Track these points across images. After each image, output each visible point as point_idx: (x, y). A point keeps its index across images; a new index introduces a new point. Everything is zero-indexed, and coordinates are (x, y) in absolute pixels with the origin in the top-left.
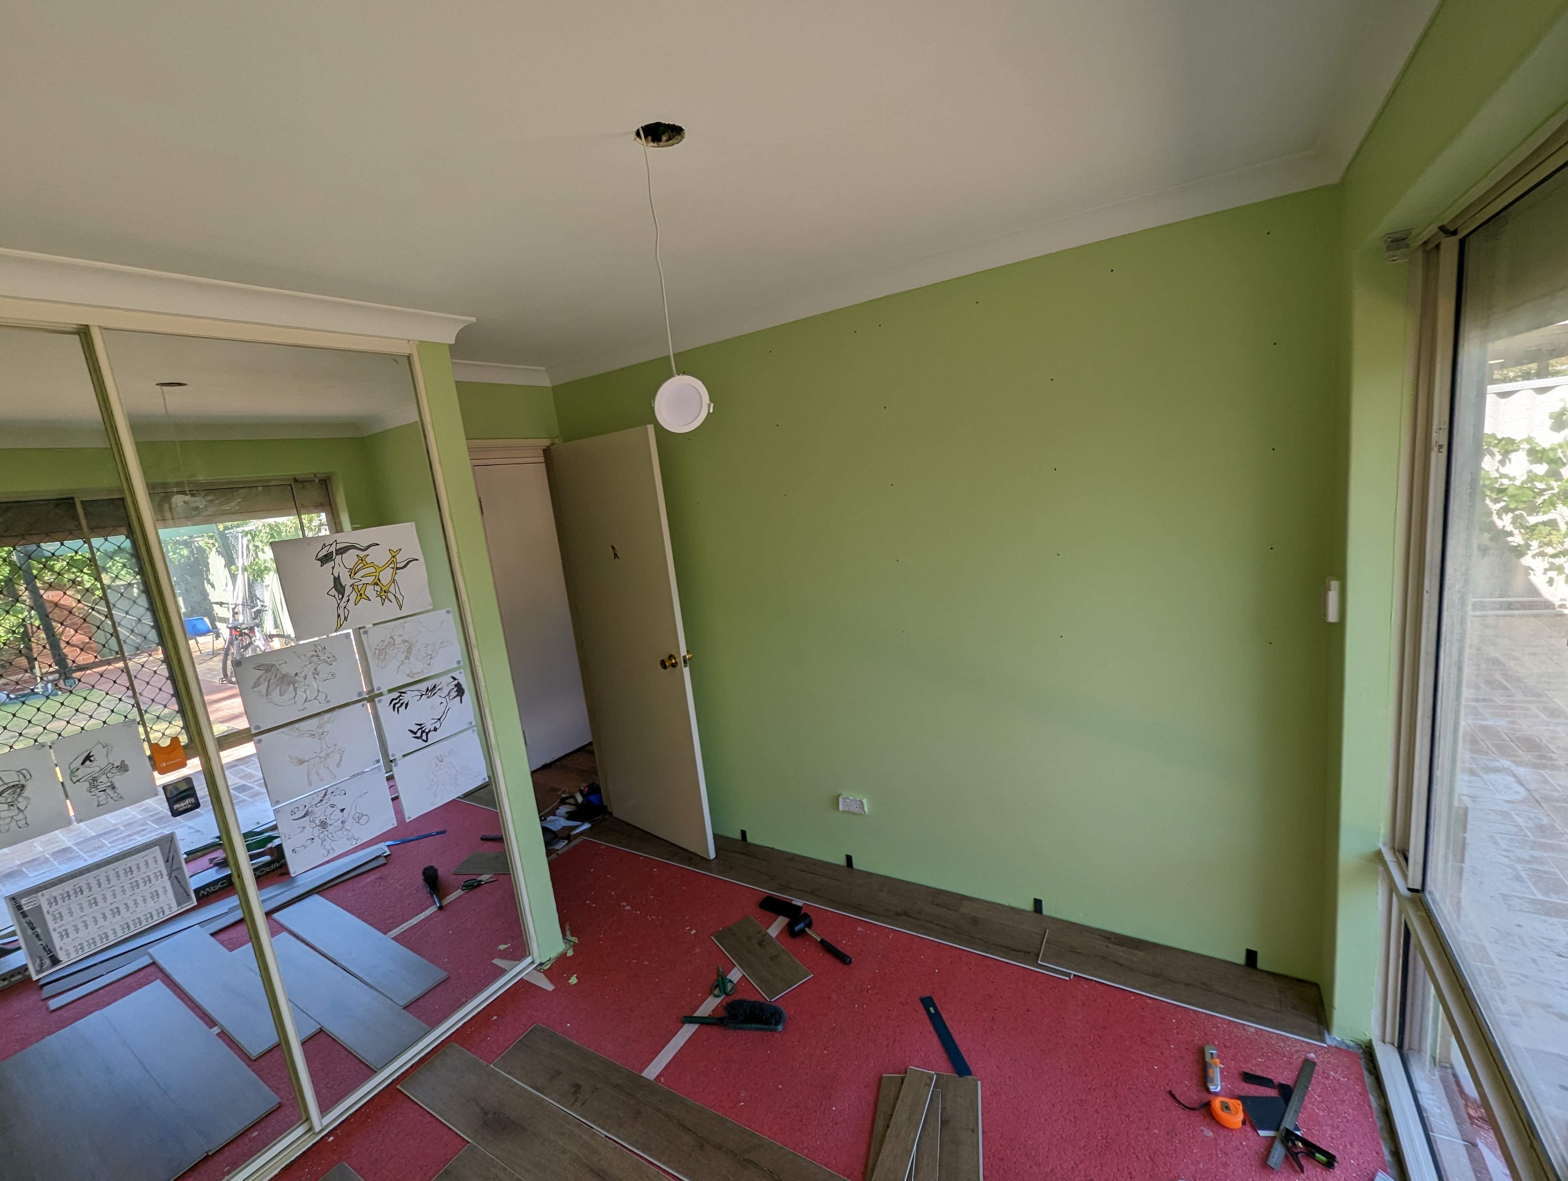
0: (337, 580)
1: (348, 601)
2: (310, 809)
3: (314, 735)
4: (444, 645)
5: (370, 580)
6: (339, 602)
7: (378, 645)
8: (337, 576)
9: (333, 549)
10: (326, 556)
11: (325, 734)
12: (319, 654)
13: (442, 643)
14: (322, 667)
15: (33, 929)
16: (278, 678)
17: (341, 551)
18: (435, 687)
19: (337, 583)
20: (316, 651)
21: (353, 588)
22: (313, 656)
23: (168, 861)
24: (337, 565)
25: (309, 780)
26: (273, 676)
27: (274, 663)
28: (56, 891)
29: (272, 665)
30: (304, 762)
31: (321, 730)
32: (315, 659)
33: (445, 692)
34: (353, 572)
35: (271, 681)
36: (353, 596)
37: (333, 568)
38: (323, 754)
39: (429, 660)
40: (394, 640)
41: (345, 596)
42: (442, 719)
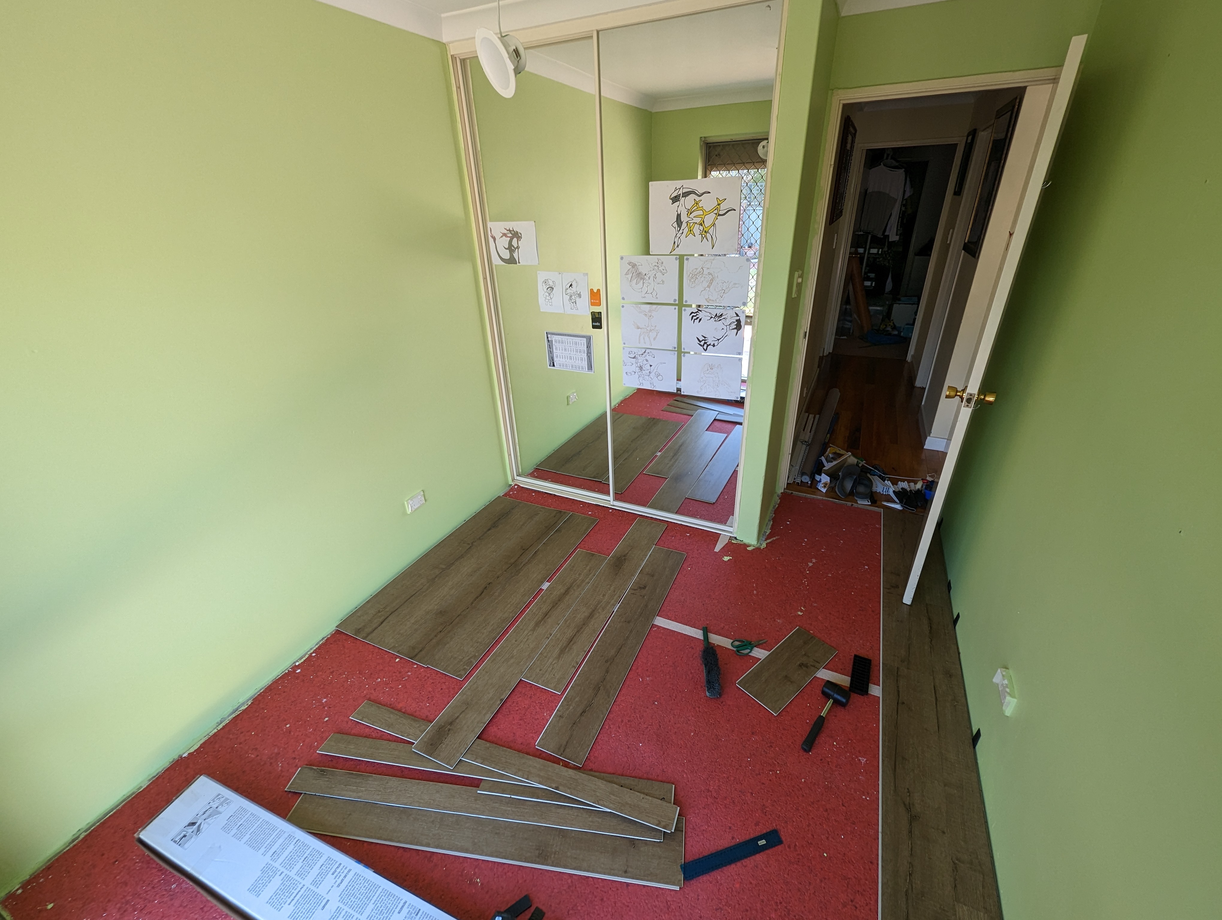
0: (679, 216)
1: (682, 233)
2: (636, 356)
3: (646, 315)
4: (737, 286)
5: (698, 220)
6: (677, 232)
8: (679, 213)
9: (681, 192)
10: (676, 197)
11: (652, 317)
12: (659, 266)
13: (735, 284)
14: (659, 275)
15: (550, 348)
16: (637, 273)
17: (686, 195)
18: (721, 315)
19: (679, 220)
21: (687, 225)
23: (587, 347)
24: (681, 205)
25: (639, 340)
26: (635, 271)
27: (637, 264)
28: (559, 337)
29: (636, 265)
30: (640, 328)
31: (650, 314)
32: (656, 268)
33: (728, 322)
34: (690, 212)
35: (634, 274)
36: (686, 230)
37: (678, 206)
38: (649, 329)
39: (722, 293)
40: (703, 270)
41: (681, 229)
42: (720, 341)
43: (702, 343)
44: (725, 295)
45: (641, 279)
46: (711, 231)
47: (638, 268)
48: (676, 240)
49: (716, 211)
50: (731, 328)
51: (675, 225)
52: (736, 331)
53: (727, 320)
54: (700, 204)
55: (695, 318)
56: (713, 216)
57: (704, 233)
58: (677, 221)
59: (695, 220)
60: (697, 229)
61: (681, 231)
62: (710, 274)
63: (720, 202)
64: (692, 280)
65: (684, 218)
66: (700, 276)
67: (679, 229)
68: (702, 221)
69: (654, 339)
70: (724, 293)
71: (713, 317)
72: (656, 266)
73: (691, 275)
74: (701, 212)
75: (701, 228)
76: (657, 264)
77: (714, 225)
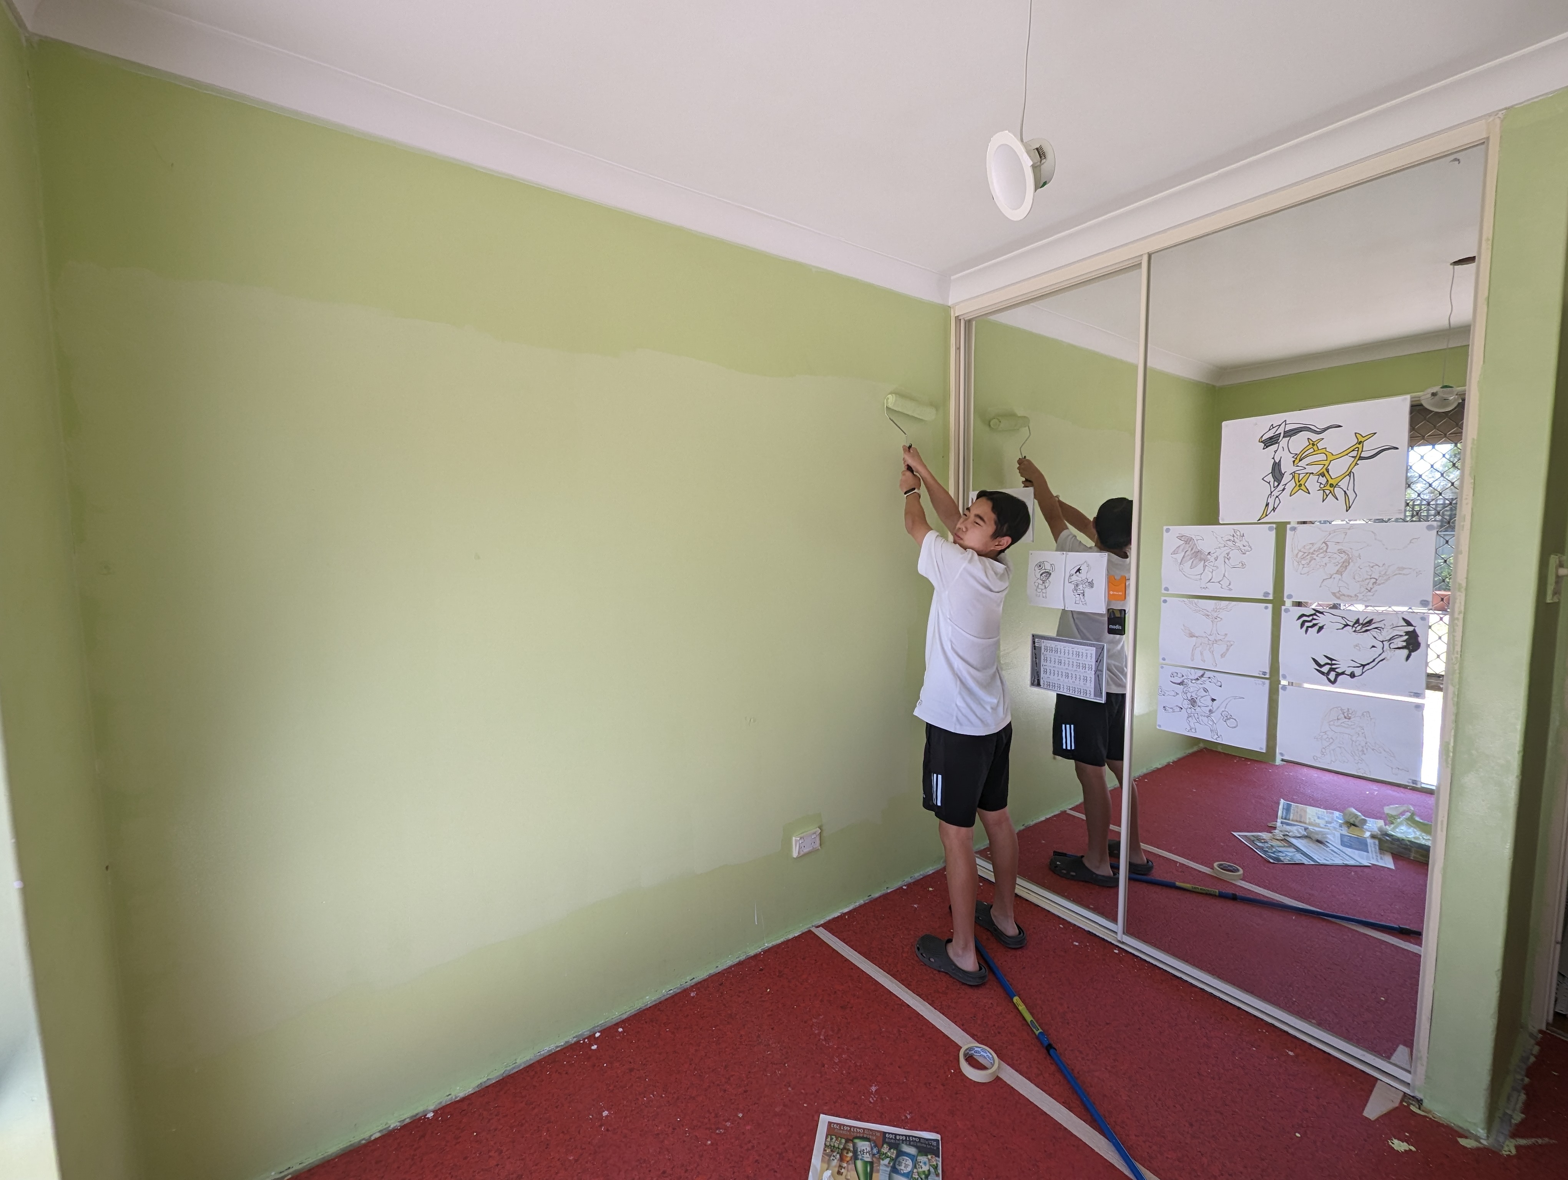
0: (1277, 466)
1: (1283, 490)
2: (1185, 681)
3: (1208, 615)
5: (1316, 469)
6: (1273, 489)
7: (1304, 547)
8: (1277, 462)
9: (1281, 430)
10: (1271, 438)
11: (1219, 619)
12: (1236, 540)
14: (1235, 554)
16: (1193, 551)
17: (1289, 434)
18: (1370, 623)
19: (1277, 471)
20: (1233, 536)
21: (1294, 477)
25: (1193, 655)
26: (1190, 549)
27: (1193, 537)
29: (1192, 539)
30: (1194, 636)
31: (1215, 614)
32: (1230, 543)
33: (1386, 634)
34: (1298, 458)
35: (1187, 553)
36: (1292, 484)
37: (1275, 452)
38: (1212, 638)
39: (1371, 585)
41: (1282, 483)
42: (1367, 667)
43: (1325, 669)
44: (1376, 587)
45: (1201, 560)
46: (1343, 484)
47: (1195, 544)
48: (1271, 501)
49: (1354, 454)
50: (1392, 646)
51: (1270, 478)
52: (1406, 652)
53: (1384, 632)
54: (1320, 445)
55: (1310, 624)
56: (1348, 460)
57: (1329, 488)
58: (1273, 472)
59: (1310, 469)
60: (1312, 483)
61: (1281, 487)
62: (1341, 551)
63: (1363, 439)
64: (1303, 562)
65: (1287, 467)
66: (1322, 555)
67: (1276, 484)
68: (1324, 470)
69: (1223, 656)
70: (1375, 583)
71: (1351, 624)
72: (1229, 540)
73: (1301, 554)
74: (1323, 457)
75: (1323, 480)
76: (1232, 538)
77: (1350, 474)
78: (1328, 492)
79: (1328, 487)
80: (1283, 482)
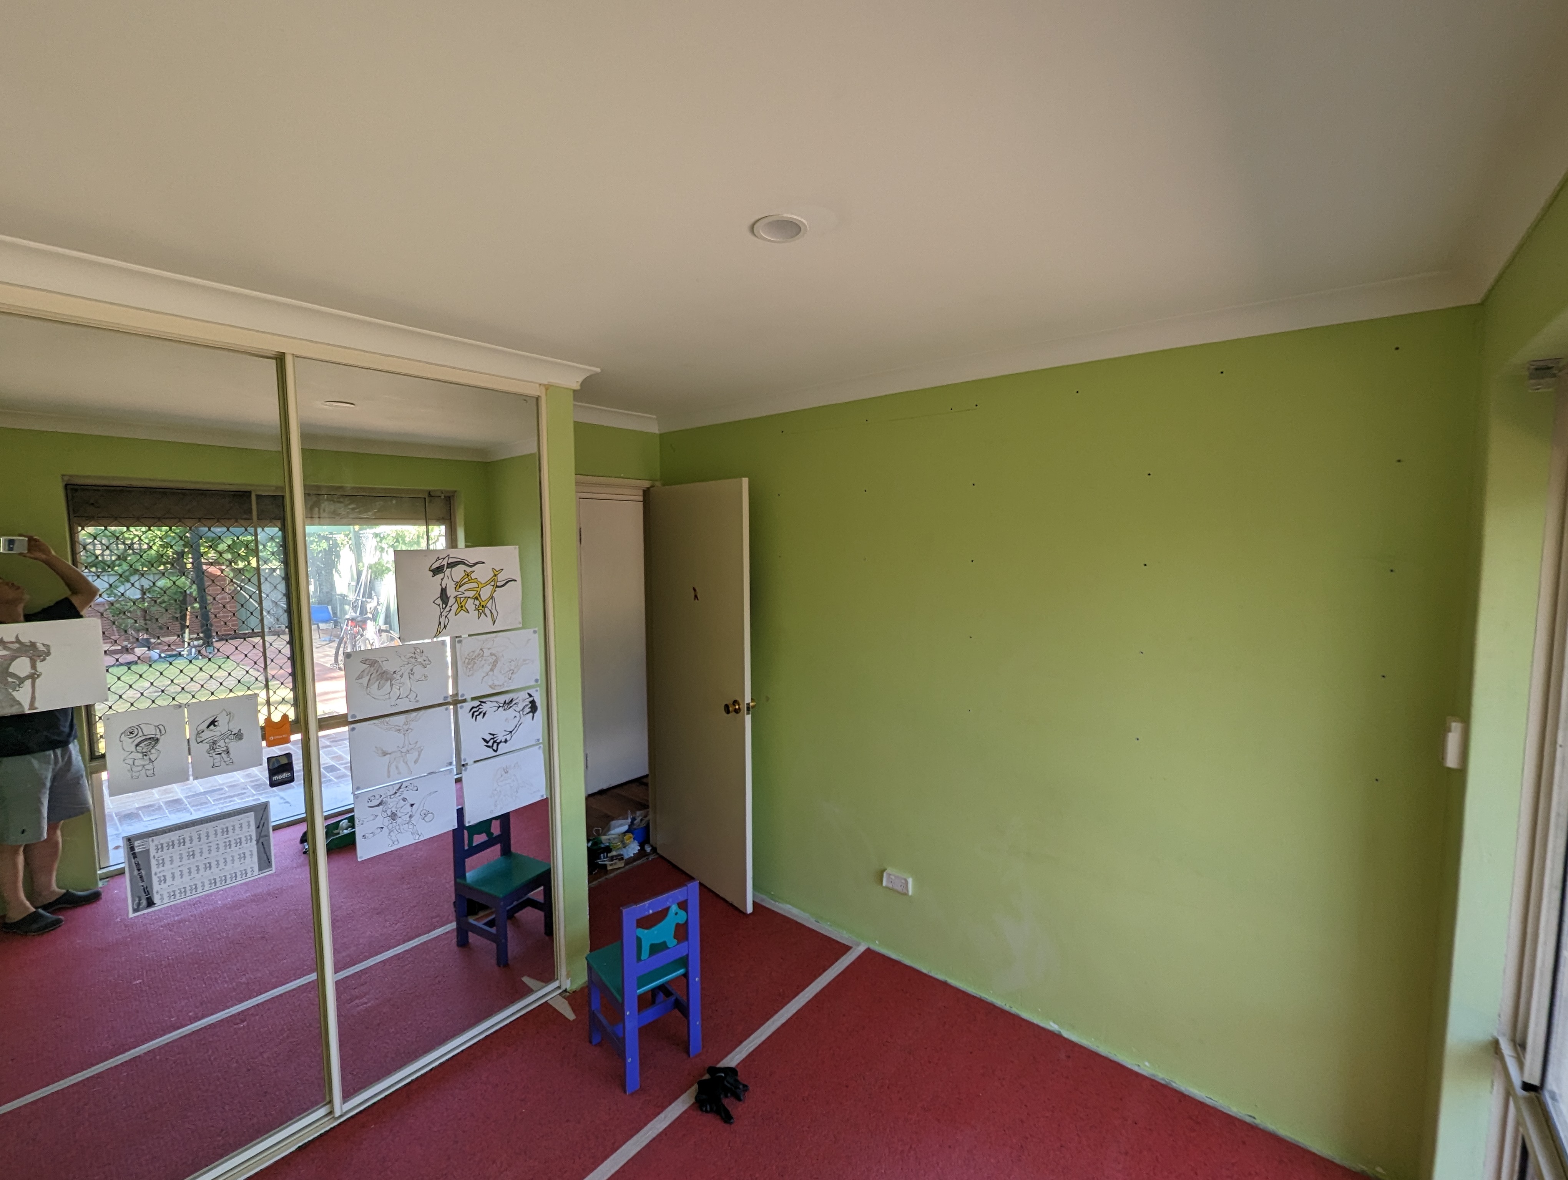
0: (444, 591)
1: (450, 610)
2: (384, 800)
3: (399, 730)
4: (527, 662)
5: (471, 594)
6: (442, 610)
7: (468, 655)
8: (444, 587)
9: (445, 562)
10: (438, 568)
11: (410, 730)
12: (417, 657)
13: (525, 660)
14: (418, 670)
15: (139, 870)
16: (378, 673)
17: (451, 565)
18: (511, 701)
19: (444, 595)
20: (415, 653)
21: (456, 600)
22: (412, 657)
23: (258, 827)
24: (446, 576)
25: (389, 772)
26: (375, 671)
27: (378, 659)
28: (164, 839)
29: (376, 661)
30: (388, 754)
31: (406, 727)
32: (413, 660)
33: (520, 706)
34: (458, 585)
35: (372, 676)
36: (455, 606)
37: (442, 579)
38: (404, 750)
39: (510, 675)
40: (483, 652)
41: (448, 606)
42: (513, 733)
43: (490, 744)
44: (514, 676)
46: (489, 605)
48: (442, 620)
49: (493, 583)
50: (525, 713)
51: (439, 601)
52: (531, 714)
53: (519, 705)
54: (473, 576)
55: (477, 713)
56: (489, 588)
58: (441, 596)
59: (467, 594)
60: (470, 605)
61: (448, 609)
62: (492, 654)
63: (497, 573)
64: (469, 667)
65: (451, 592)
66: (480, 659)
67: (444, 606)
68: (477, 595)
69: (416, 762)
70: (512, 673)
71: (501, 705)
73: (467, 660)
74: (475, 585)
75: (477, 602)
77: (492, 597)
78: (481, 611)
79: (481, 608)
80: (450, 604)
